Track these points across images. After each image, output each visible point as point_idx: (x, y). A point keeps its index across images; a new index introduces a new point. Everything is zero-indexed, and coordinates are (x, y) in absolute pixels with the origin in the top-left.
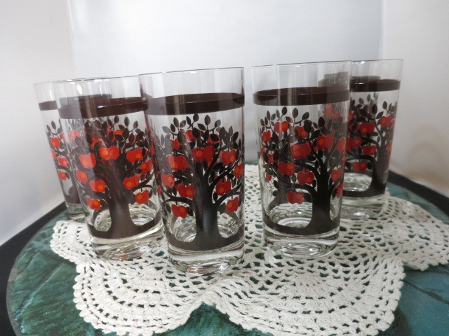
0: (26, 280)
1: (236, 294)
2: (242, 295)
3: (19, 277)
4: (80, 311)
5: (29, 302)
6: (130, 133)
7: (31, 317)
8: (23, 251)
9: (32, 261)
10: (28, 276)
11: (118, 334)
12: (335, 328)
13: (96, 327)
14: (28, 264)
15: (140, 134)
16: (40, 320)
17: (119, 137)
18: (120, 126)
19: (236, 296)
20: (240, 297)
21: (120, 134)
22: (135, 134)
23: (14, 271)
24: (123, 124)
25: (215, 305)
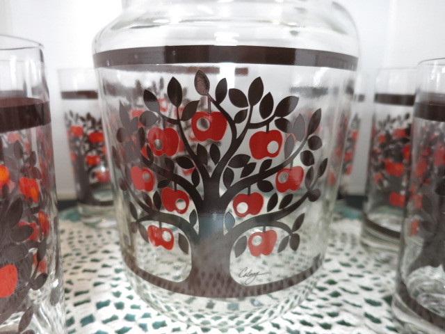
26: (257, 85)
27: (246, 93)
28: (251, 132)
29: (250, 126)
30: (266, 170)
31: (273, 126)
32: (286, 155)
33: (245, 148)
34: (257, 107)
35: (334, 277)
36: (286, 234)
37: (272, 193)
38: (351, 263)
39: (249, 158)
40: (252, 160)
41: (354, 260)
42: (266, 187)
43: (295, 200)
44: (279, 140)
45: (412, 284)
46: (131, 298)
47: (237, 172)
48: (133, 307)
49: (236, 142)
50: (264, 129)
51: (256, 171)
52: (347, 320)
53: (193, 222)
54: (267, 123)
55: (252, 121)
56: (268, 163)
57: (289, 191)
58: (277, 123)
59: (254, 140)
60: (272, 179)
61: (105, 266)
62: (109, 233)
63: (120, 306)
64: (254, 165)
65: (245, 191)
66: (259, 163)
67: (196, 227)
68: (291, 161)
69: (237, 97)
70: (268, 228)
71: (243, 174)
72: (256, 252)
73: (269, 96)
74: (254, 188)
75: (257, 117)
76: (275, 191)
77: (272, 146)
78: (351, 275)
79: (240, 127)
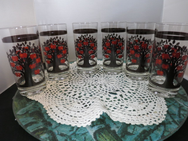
4: (50, 116)
6: (31, 48)
12: (151, 119)
15: (35, 48)
17: (27, 50)
18: (28, 45)
21: (27, 48)
22: (33, 48)
24: (29, 45)
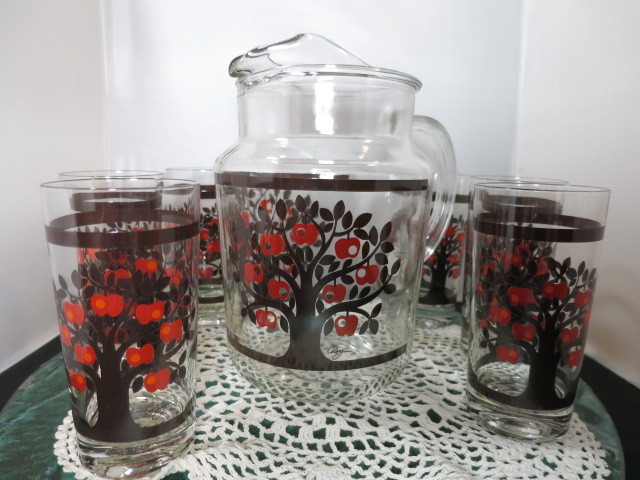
0: (35, 391)
1: (224, 467)
2: (231, 469)
3: (31, 386)
5: (22, 417)
7: (11, 434)
8: (55, 358)
9: (55, 372)
10: (40, 387)
11: (76, 477)
13: (60, 462)
14: (49, 373)
16: (16, 439)
19: (223, 470)
20: (228, 472)
23: (31, 378)
25: (187, 472)
26: (340, 205)
27: (332, 211)
28: (336, 239)
29: (335, 234)
30: (348, 267)
31: (352, 235)
32: (364, 257)
33: (331, 251)
34: (340, 221)
35: (425, 372)
36: (367, 319)
37: (352, 285)
38: (446, 362)
39: (334, 258)
40: (337, 259)
41: (449, 360)
42: (349, 280)
43: (371, 292)
44: (358, 245)
45: (483, 375)
46: (235, 380)
47: (326, 269)
48: (237, 387)
49: (325, 246)
50: (345, 237)
51: (340, 268)
52: (424, 400)
53: (292, 306)
54: (348, 233)
55: (337, 231)
56: (350, 262)
57: (367, 285)
58: (355, 232)
59: (338, 245)
60: (352, 274)
61: (208, 357)
62: (209, 330)
63: (226, 386)
64: (338, 263)
65: (332, 283)
66: (342, 262)
67: (294, 311)
68: (367, 260)
69: (325, 213)
70: (351, 313)
71: (331, 270)
72: (341, 332)
73: (349, 214)
74: (339, 281)
75: (340, 228)
76: (355, 283)
77: (352, 250)
78: (440, 372)
79: (328, 235)
